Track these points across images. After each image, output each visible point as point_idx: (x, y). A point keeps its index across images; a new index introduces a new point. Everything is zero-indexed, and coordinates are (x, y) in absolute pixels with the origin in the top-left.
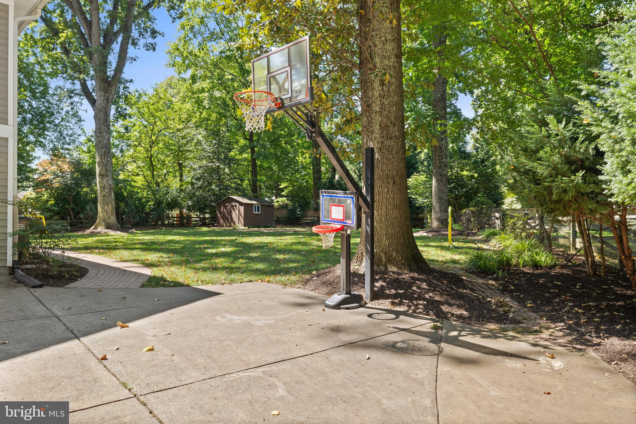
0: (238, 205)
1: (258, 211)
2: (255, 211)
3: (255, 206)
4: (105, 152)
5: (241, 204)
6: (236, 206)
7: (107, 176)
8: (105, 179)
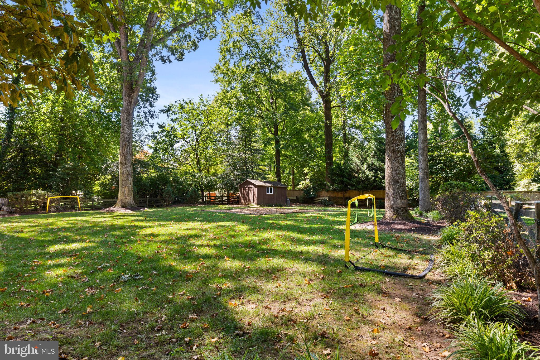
0: (253, 187)
1: (271, 192)
2: (268, 192)
3: (268, 188)
4: (125, 145)
5: (255, 186)
6: (252, 188)
7: (125, 164)
8: (124, 166)
